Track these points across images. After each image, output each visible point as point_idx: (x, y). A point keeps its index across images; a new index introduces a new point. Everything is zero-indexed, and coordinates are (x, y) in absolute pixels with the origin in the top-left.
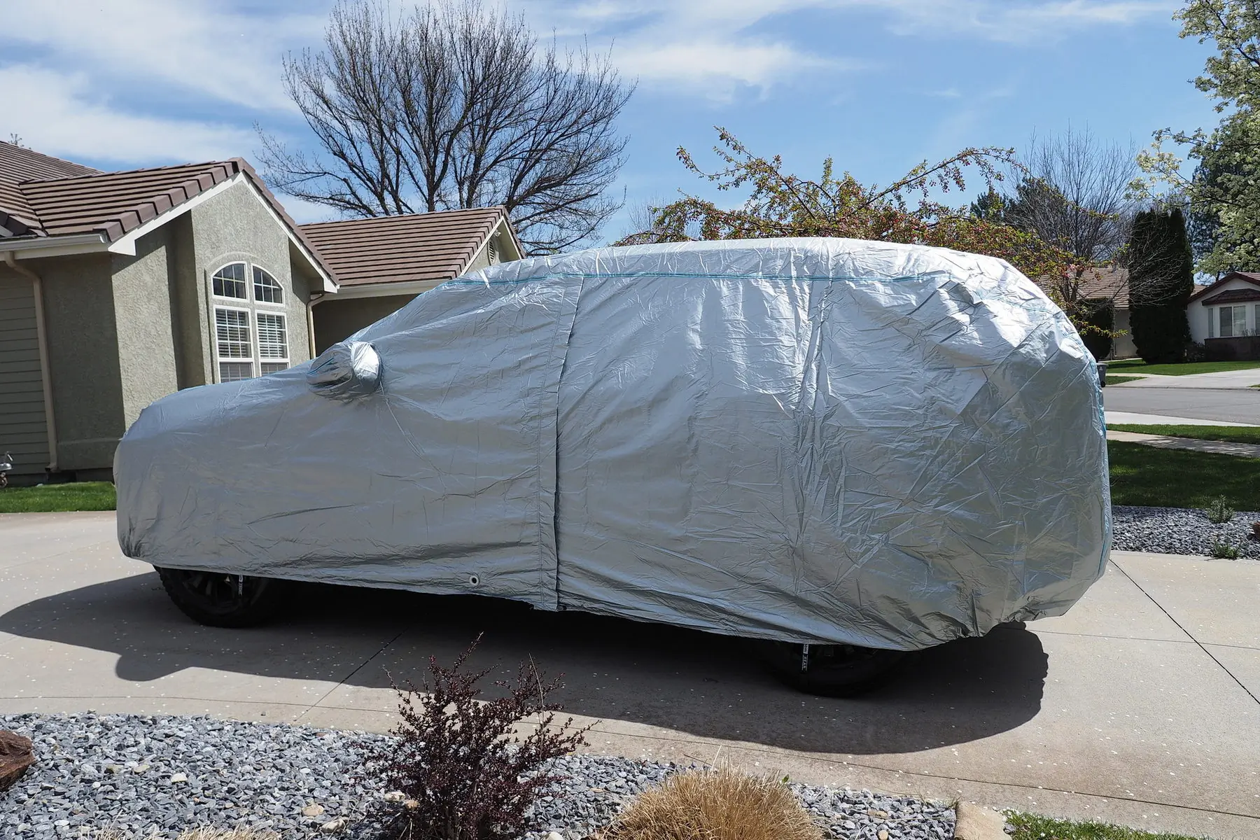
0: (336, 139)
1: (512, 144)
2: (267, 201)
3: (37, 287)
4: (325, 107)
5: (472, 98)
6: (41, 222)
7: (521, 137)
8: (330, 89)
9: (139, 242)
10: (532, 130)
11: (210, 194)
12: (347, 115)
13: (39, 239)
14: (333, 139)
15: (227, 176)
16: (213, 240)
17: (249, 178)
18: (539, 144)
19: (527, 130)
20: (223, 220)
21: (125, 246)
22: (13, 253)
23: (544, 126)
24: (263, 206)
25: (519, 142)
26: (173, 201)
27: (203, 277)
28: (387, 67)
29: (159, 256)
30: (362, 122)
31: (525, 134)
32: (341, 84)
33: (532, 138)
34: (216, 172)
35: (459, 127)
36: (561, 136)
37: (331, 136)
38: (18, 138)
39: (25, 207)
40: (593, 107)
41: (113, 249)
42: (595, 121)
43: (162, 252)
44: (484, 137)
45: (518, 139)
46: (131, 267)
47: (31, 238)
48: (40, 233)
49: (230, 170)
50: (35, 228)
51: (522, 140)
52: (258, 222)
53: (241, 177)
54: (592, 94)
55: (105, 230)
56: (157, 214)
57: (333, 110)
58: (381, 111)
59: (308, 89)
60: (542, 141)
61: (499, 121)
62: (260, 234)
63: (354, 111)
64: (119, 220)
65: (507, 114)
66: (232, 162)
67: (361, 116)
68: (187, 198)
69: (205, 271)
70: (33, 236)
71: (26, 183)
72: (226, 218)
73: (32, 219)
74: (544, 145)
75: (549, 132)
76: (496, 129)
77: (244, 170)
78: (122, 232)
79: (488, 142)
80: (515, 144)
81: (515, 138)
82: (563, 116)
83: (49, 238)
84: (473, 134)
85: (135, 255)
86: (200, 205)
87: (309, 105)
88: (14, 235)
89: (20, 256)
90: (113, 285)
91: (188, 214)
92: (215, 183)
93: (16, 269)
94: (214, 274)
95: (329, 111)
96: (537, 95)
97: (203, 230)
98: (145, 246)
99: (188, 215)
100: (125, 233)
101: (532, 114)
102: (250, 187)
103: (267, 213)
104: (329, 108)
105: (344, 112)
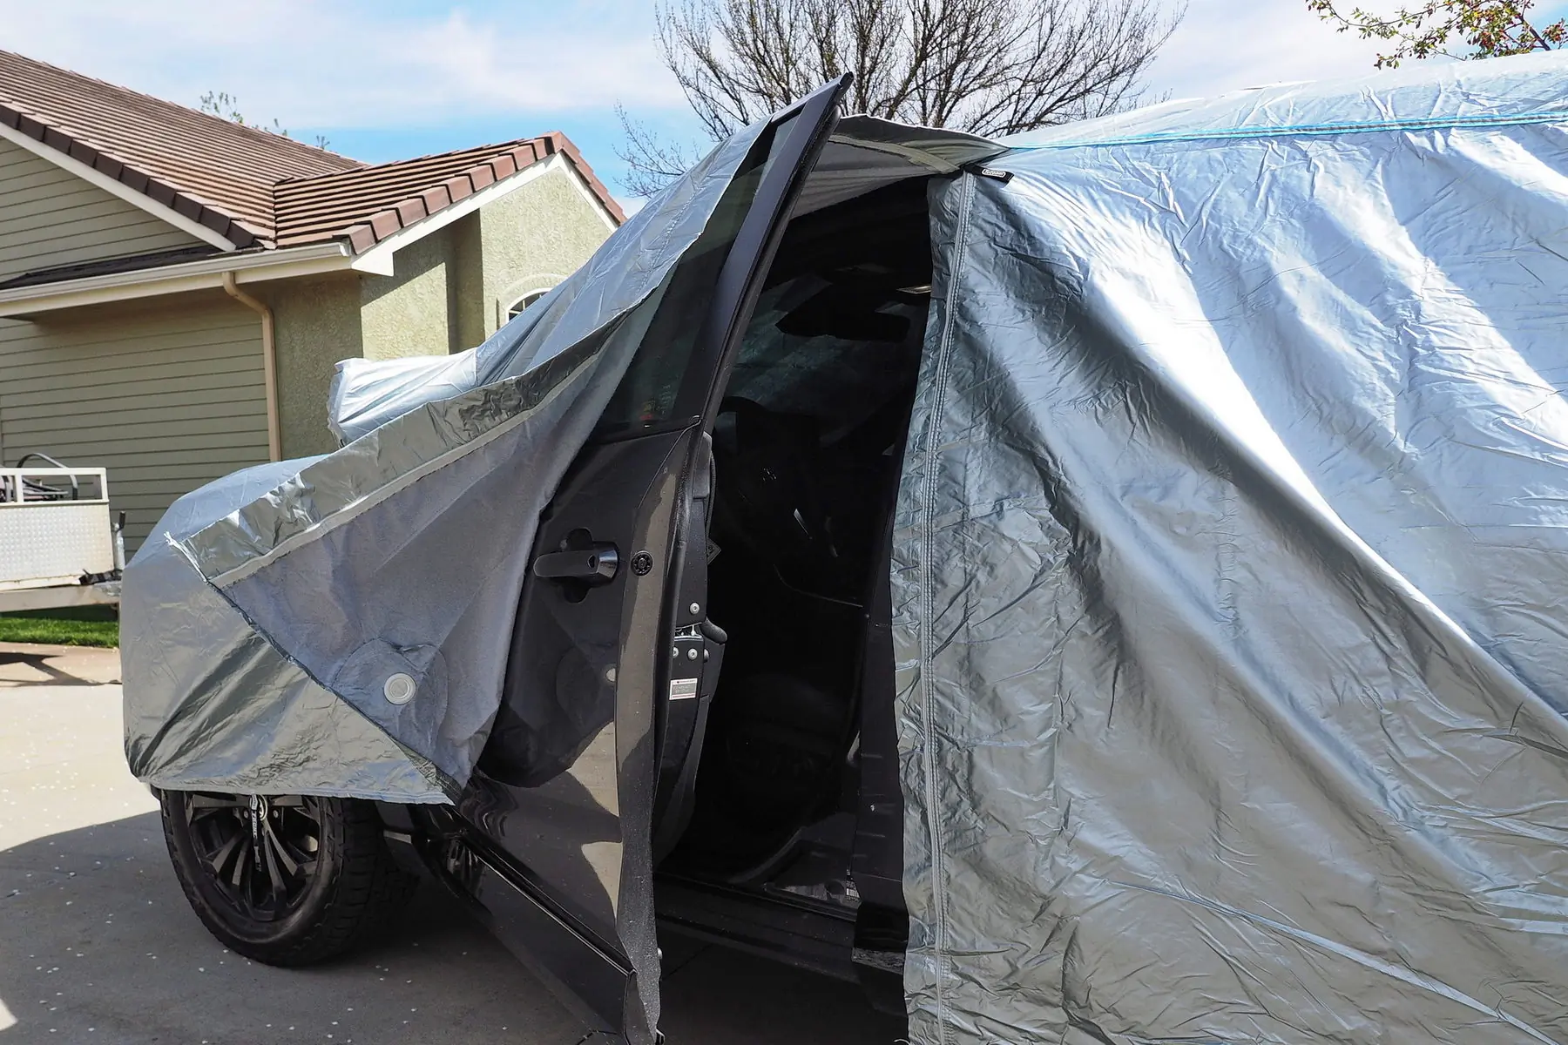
0: (723, 121)
1: (983, 117)
2: (597, 198)
3: (266, 323)
4: (710, 73)
5: (924, 48)
6: (277, 230)
7: (997, 106)
8: (721, 51)
9: (400, 256)
10: (1014, 94)
11: (509, 185)
12: (742, 85)
13: (266, 253)
14: (720, 120)
15: (536, 160)
16: (512, 255)
17: (571, 162)
18: (1024, 114)
19: (1006, 94)
20: (528, 225)
21: (378, 261)
22: (234, 274)
23: (1032, 87)
24: (590, 206)
25: (993, 114)
26: (452, 195)
27: (495, 310)
28: (801, 12)
29: (435, 279)
30: (763, 94)
31: (1003, 102)
32: (736, 39)
33: (1013, 107)
34: (518, 152)
35: (902, 95)
36: (1060, 100)
37: (717, 117)
38: (325, 142)
39: (264, 212)
40: (1111, 52)
41: (360, 265)
42: (1114, 74)
43: (439, 274)
44: (941, 111)
45: (991, 110)
46: (391, 295)
47: (255, 252)
48: (267, 244)
49: (541, 150)
50: (264, 238)
51: (1000, 109)
52: (582, 229)
53: (558, 160)
54: (1111, 31)
55: (347, 236)
56: (428, 214)
57: (723, 80)
58: (791, 75)
59: (690, 50)
60: (1028, 109)
61: (964, 84)
62: (584, 248)
63: (752, 79)
64: (369, 223)
65: (977, 71)
66: (545, 138)
67: (762, 86)
68: (474, 191)
69: (498, 302)
70: (259, 248)
71: (282, 182)
72: (533, 223)
73: (264, 226)
74: (1031, 115)
75: (1040, 93)
76: (959, 95)
77: (562, 150)
78: (373, 241)
79: (947, 116)
80: (987, 118)
81: (988, 108)
82: (1062, 69)
83: (278, 251)
84: (924, 108)
85: (392, 275)
86: (493, 201)
87: (690, 74)
88: (237, 248)
89: (242, 280)
90: (362, 320)
91: (476, 214)
92: (517, 170)
93: (238, 298)
94: (513, 304)
95: (715, 80)
96: (1025, 39)
97: (497, 240)
98: (409, 262)
99: (474, 217)
100: (377, 241)
101: (1015, 71)
102: (572, 176)
103: (596, 216)
104: (717, 76)
105: (737, 82)
